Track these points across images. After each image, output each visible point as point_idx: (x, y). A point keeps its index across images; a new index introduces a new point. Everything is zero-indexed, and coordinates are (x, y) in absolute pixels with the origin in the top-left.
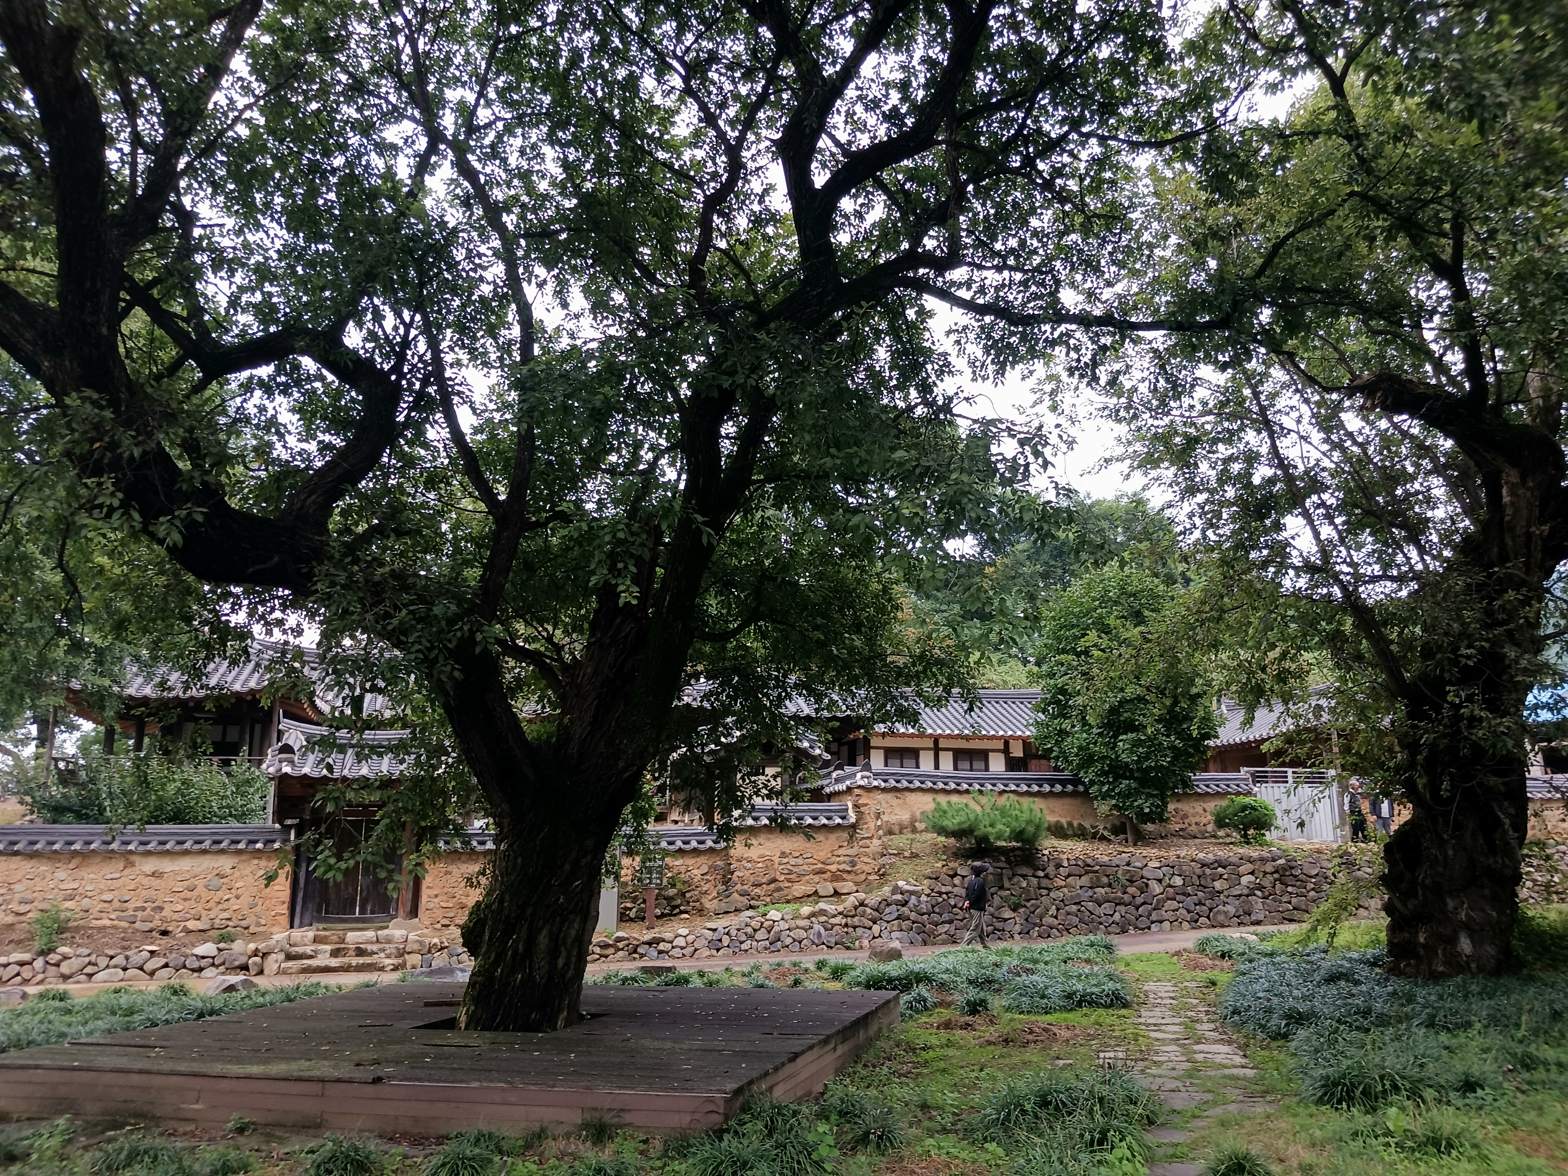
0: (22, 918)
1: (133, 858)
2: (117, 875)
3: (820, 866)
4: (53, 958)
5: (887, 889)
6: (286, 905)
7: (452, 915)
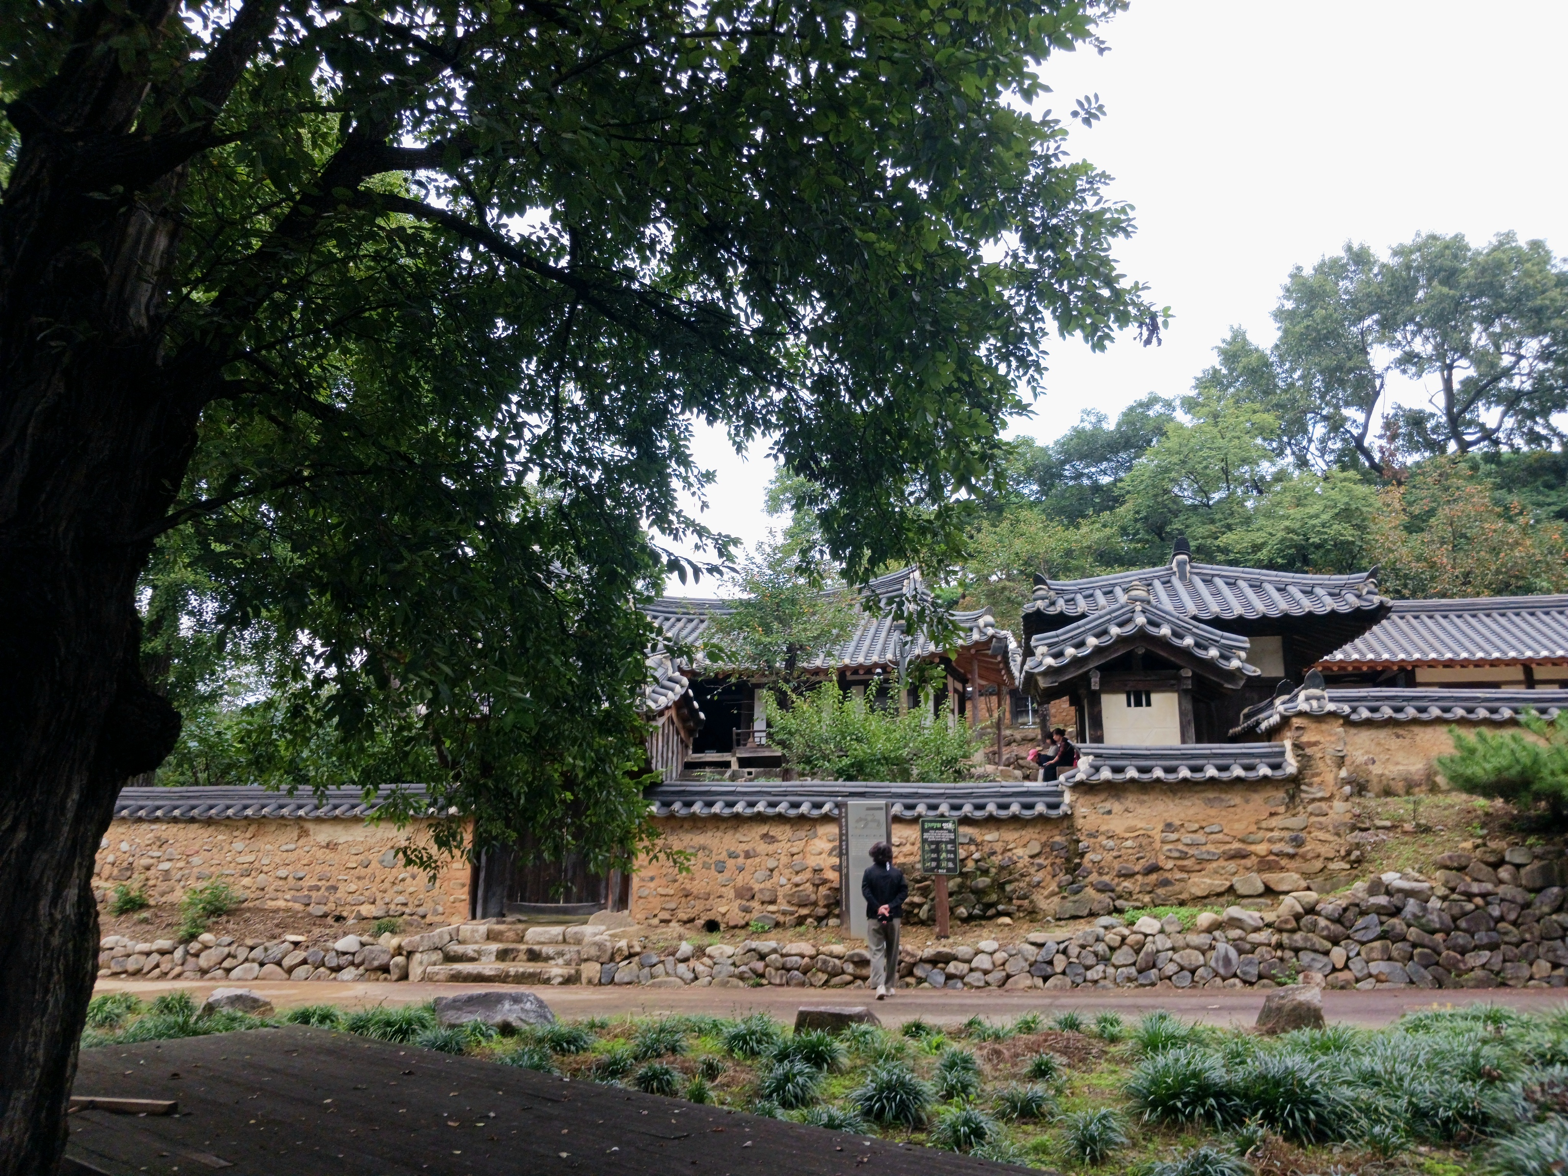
1: (308, 826)
2: (292, 846)
3: (1236, 845)
4: (194, 946)
5: (1360, 886)
6: (466, 889)
7: (673, 905)
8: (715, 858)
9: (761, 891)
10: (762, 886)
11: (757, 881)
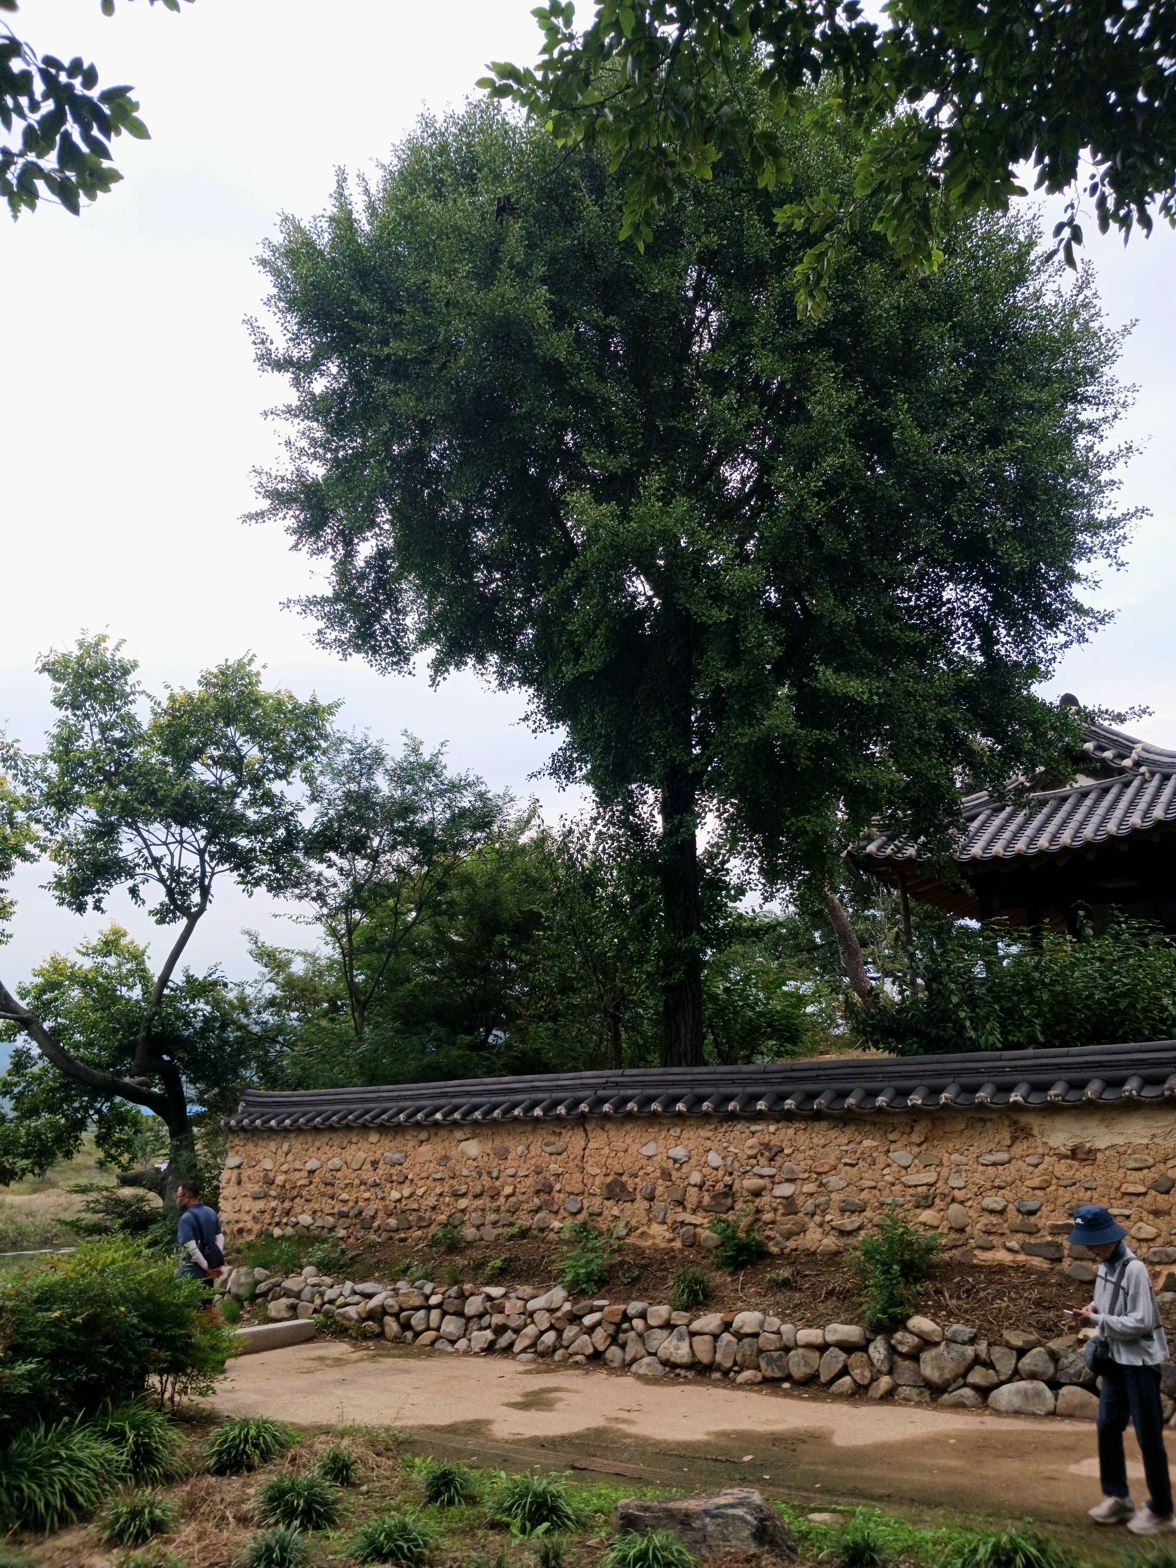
0: (850, 1240)
1: (1026, 1119)
2: (1003, 1156)
4: (905, 1341)
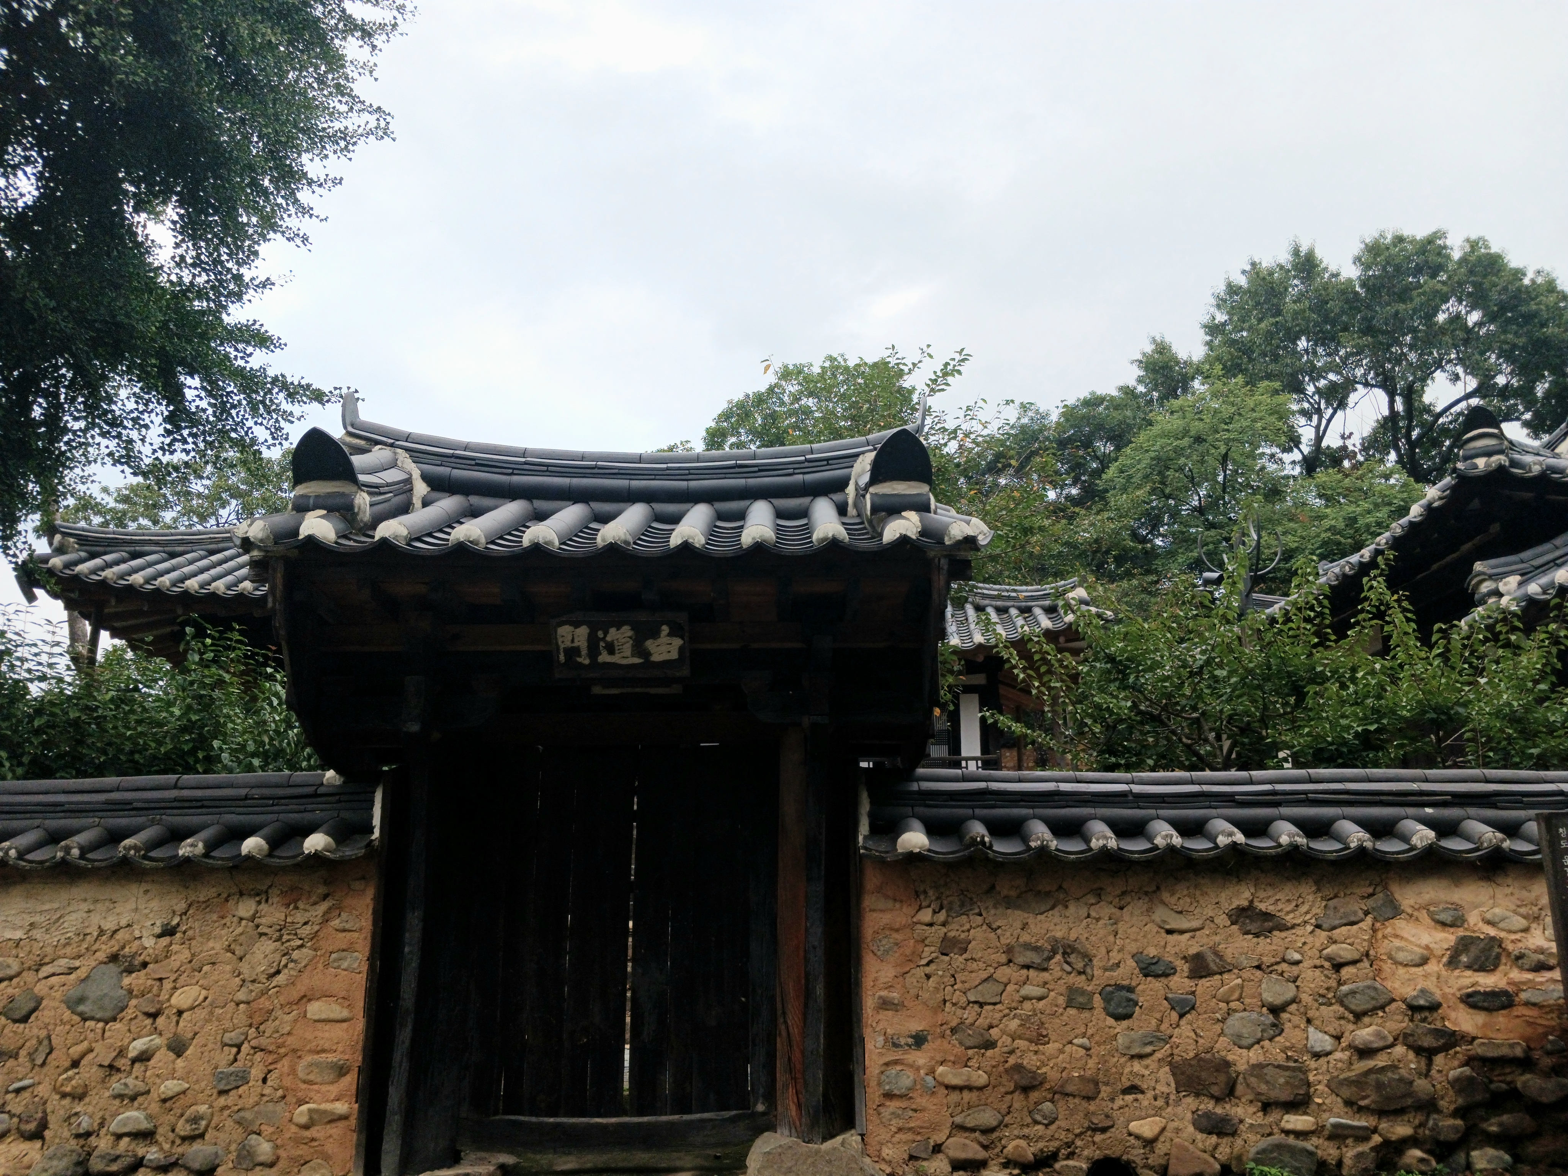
6: (350, 1081)
7: (988, 1118)
8: (1101, 977)
9: (1258, 1069)
10: (1255, 1055)
11: (1238, 1042)
